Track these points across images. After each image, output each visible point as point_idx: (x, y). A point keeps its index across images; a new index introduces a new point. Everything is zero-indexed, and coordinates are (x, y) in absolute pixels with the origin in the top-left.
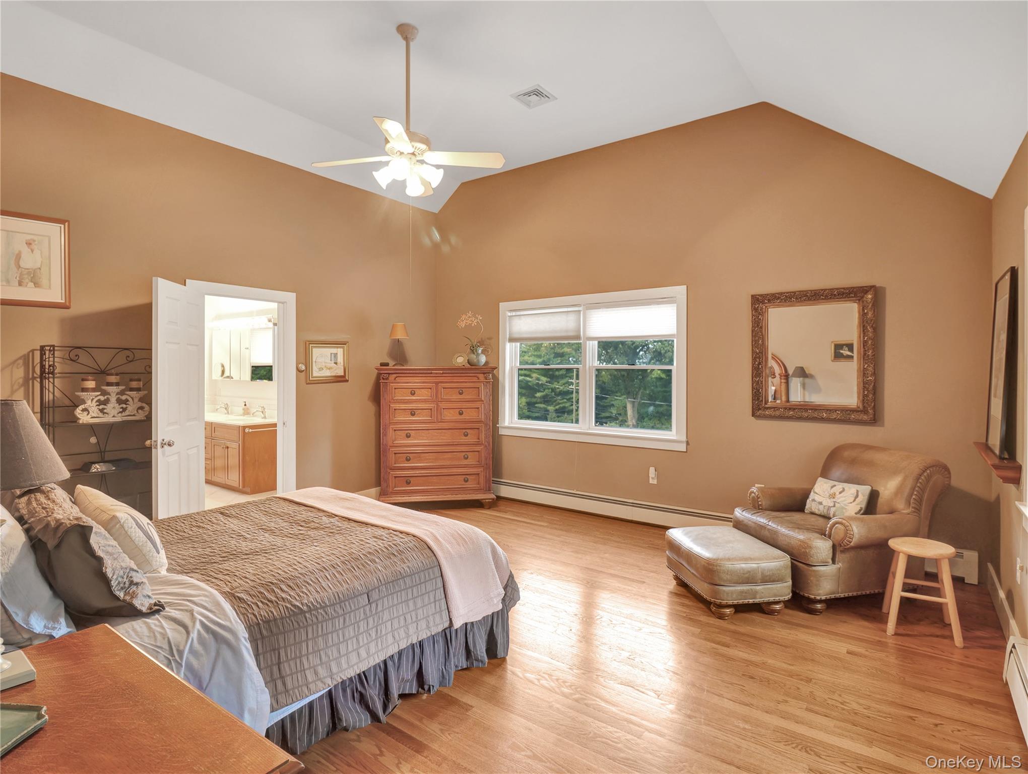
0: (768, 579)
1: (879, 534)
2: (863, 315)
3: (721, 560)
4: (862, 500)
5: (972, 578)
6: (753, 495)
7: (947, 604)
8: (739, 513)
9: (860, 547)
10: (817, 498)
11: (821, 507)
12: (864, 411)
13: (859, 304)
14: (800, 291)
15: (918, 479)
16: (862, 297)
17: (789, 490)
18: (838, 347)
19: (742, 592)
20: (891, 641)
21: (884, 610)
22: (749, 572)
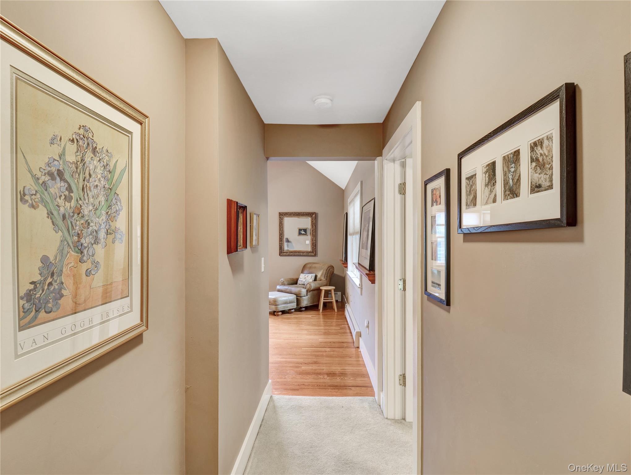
0: (291, 302)
1: (318, 286)
2: (312, 222)
3: (278, 297)
4: (313, 278)
5: (340, 300)
6: (282, 281)
7: (333, 301)
8: (278, 287)
9: (313, 290)
10: (301, 280)
11: (302, 282)
12: (313, 252)
13: (311, 218)
14: (294, 212)
15: (327, 270)
16: (312, 216)
17: (293, 278)
18: (300, 230)
19: (284, 306)
20: (321, 314)
21: (319, 309)
22: (286, 300)
